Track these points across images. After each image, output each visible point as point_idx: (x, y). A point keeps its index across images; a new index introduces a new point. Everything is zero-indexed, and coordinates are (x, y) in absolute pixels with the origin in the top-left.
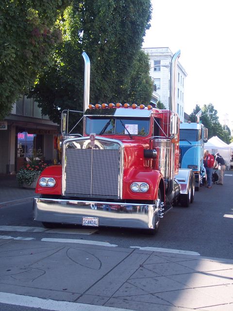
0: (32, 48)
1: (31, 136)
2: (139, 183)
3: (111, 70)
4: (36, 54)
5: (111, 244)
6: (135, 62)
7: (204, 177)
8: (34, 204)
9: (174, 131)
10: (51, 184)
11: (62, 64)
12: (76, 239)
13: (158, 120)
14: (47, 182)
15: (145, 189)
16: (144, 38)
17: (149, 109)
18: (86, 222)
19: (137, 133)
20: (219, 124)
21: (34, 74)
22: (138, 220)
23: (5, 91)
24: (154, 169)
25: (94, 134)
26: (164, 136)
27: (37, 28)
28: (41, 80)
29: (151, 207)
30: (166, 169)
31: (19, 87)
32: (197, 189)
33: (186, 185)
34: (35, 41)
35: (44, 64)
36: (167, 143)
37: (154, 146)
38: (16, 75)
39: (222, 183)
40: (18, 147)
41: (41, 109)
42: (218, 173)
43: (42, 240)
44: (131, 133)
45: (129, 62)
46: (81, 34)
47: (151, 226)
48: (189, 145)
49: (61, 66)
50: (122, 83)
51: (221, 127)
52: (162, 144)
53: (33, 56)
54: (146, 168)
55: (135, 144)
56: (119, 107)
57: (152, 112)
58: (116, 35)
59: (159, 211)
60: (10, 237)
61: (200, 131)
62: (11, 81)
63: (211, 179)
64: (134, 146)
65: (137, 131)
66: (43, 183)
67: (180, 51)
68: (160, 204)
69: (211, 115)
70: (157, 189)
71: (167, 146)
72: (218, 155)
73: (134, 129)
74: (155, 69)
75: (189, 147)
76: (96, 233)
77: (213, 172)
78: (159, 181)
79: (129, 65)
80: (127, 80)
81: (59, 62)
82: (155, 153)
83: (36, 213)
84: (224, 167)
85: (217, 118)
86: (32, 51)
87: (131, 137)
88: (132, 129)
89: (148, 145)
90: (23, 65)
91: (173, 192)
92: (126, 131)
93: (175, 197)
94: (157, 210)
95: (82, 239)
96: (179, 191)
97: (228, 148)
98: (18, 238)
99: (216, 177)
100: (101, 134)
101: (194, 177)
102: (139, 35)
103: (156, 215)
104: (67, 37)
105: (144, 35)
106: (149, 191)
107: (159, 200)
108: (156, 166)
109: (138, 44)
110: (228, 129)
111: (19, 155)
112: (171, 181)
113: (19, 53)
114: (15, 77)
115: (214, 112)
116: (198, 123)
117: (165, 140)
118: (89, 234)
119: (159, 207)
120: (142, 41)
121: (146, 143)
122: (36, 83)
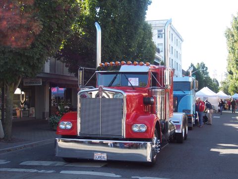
0: (57, 21)
1: (62, 90)
2: (139, 125)
3: (121, 37)
4: (60, 25)
5: (116, 174)
6: (140, 30)
7: (197, 119)
8: (56, 143)
9: (167, 83)
10: (69, 127)
11: (84, 33)
12: (89, 171)
13: (155, 74)
14: (65, 125)
15: (144, 129)
16: (146, 11)
17: (147, 65)
18: (97, 156)
19: (138, 85)
20: (209, 78)
21: (59, 41)
22: (139, 154)
23: (36, 54)
24: (152, 113)
25: (102, 86)
26: (160, 86)
27: (60, 4)
28: (65, 46)
29: (149, 144)
30: (161, 113)
31: (47, 51)
32: (190, 129)
33: (180, 126)
34: (59, 15)
35: (67, 32)
36: (162, 92)
37: (151, 95)
38: (44, 41)
39: (211, 123)
40: (52, 98)
41: (68, 68)
42: (207, 115)
43: (61, 172)
44: (133, 85)
45: (135, 30)
46: (98, 10)
47: (149, 159)
48: (184, 94)
49: (83, 35)
50: (130, 47)
51: (211, 80)
52: (158, 93)
53: (58, 26)
54: (146, 112)
55: (137, 94)
56: (124, 64)
57: (150, 68)
58: (125, 10)
59: (156, 147)
60: (36, 171)
61: (192, 83)
62: (41, 47)
63: (202, 121)
64: (136, 95)
65: (138, 83)
66: (62, 126)
67: (171, 19)
68: (157, 141)
69: (203, 71)
70: (153, 129)
71: (162, 95)
72: (207, 101)
73: (135, 82)
74: (159, 37)
75: (183, 96)
76: (106, 166)
77: (203, 115)
78: (155, 122)
79: (135, 33)
80: (135, 44)
81: (81, 32)
82: (152, 100)
83: (57, 150)
84: (212, 110)
85: (207, 73)
86: (57, 23)
87: (133, 88)
88: (134, 82)
89: (147, 94)
90: (50, 34)
91: (169, 131)
92: (129, 83)
93: (171, 135)
94: (154, 146)
95: (93, 171)
96: (175, 130)
97: (216, 96)
98: (42, 171)
99: (206, 119)
100: (110, 86)
101: (187, 119)
102: (142, 9)
103: (153, 150)
104: (87, 12)
105: (147, 9)
106: (147, 131)
107: (155, 138)
108: (153, 110)
109: (141, 17)
110: (217, 81)
111: (52, 105)
112: (167, 123)
113: (46, 25)
114: (44, 44)
115: (205, 69)
116: (190, 76)
117: (161, 90)
118: (100, 167)
119: (156, 143)
120: (145, 14)
121: (145, 92)
122: (62, 48)
